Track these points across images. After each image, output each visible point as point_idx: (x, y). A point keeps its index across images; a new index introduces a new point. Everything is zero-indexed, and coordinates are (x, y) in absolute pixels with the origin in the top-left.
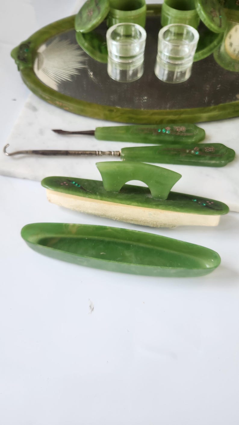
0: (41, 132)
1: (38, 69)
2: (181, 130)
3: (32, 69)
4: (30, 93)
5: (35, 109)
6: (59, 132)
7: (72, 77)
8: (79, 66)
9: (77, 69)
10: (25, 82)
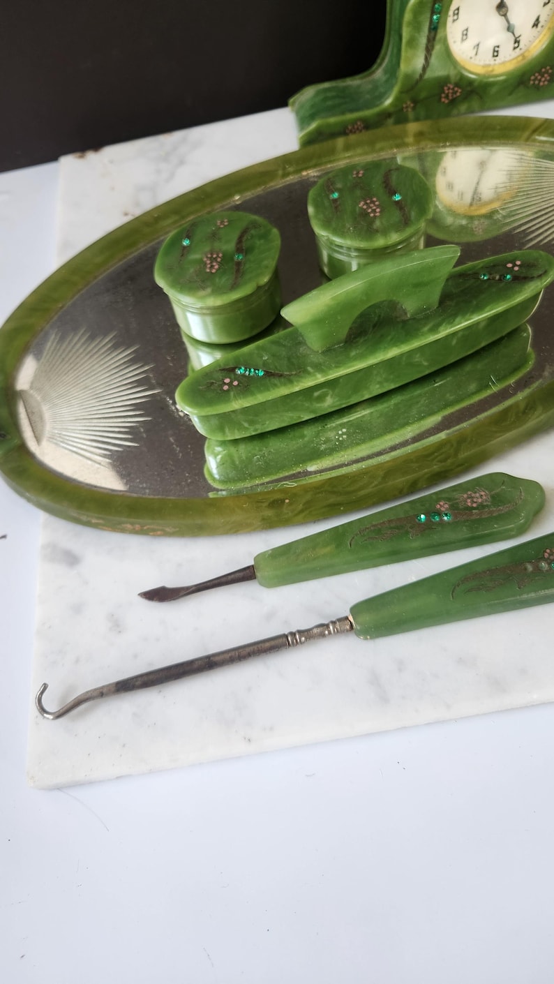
0: (117, 625)
1: (38, 439)
2: (480, 500)
3: (23, 448)
4: (42, 516)
5: (72, 559)
6: (160, 595)
7: (133, 432)
8: (141, 395)
9: (136, 407)
10: (21, 495)
